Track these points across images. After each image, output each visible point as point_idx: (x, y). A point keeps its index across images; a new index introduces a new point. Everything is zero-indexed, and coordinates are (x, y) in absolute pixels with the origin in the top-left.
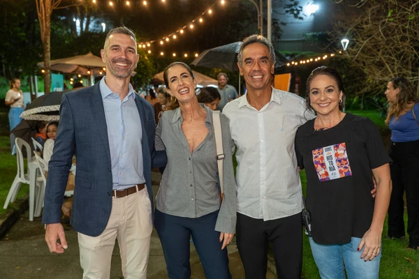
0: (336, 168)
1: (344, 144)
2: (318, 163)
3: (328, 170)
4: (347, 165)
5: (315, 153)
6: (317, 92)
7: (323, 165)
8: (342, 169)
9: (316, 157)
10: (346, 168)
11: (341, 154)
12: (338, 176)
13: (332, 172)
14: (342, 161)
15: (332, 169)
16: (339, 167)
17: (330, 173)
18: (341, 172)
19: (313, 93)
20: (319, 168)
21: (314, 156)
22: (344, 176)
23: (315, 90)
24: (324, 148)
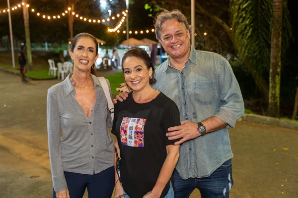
0: (133, 138)
1: (145, 120)
2: (123, 129)
3: (128, 138)
4: (142, 139)
5: (125, 120)
6: (129, 72)
7: (125, 132)
8: (138, 140)
9: (124, 123)
10: (141, 140)
11: (140, 128)
12: (133, 145)
13: (130, 140)
14: (139, 134)
15: (130, 138)
16: (135, 138)
17: (128, 140)
18: (136, 142)
19: (126, 72)
20: (122, 133)
21: (123, 122)
22: (137, 146)
23: (127, 70)
24: (132, 118)
